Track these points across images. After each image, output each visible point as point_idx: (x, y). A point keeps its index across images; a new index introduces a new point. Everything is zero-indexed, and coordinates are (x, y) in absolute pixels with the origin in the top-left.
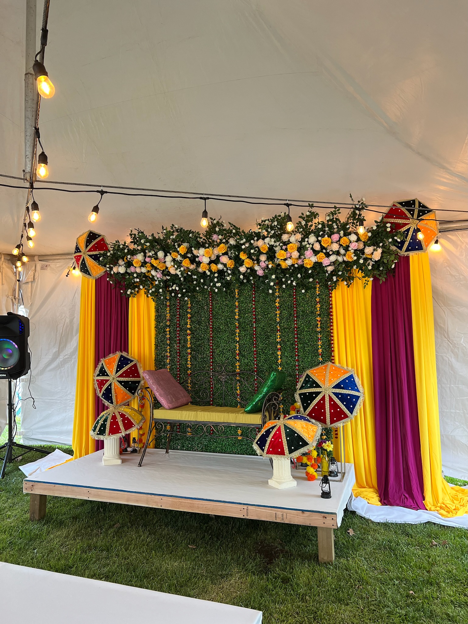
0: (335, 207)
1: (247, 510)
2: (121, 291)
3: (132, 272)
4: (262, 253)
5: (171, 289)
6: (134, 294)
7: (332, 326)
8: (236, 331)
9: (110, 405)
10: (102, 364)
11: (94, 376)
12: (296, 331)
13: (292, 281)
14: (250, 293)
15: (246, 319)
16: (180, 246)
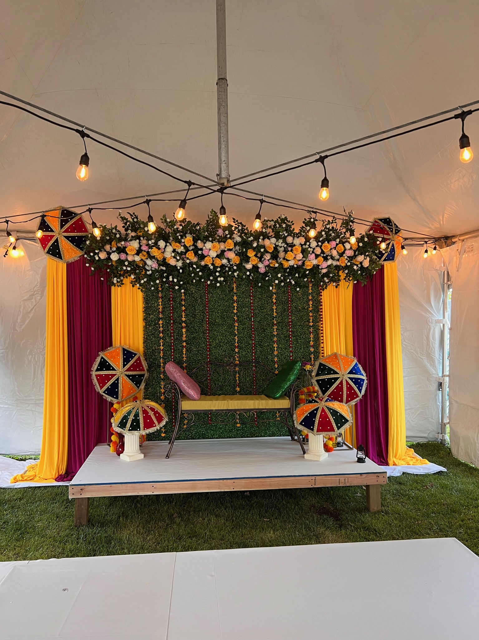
1: (315, 480)
2: (102, 279)
3: (123, 260)
4: (267, 252)
5: (164, 280)
6: (121, 284)
7: (322, 321)
8: (235, 324)
9: (115, 401)
10: (102, 358)
11: (92, 371)
12: (290, 325)
13: (290, 279)
14: (247, 288)
15: (244, 313)
16: (186, 237)
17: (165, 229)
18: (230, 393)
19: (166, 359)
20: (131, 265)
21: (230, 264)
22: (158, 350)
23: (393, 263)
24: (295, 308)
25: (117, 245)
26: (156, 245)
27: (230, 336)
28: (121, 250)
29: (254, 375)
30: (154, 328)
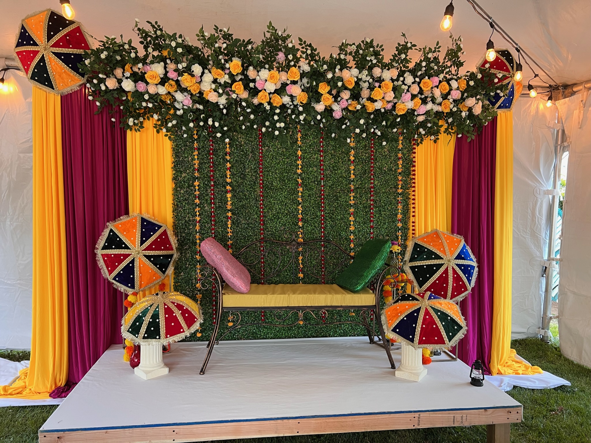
1: (419, 418)
2: (113, 120)
3: (142, 92)
4: (346, 88)
5: (202, 124)
6: (139, 127)
7: (414, 187)
8: (298, 189)
9: (130, 291)
10: (111, 231)
11: (97, 249)
12: (372, 191)
13: (374, 129)
14: (315, 140)
15: (310, 174)
16: (232, 61)
17: (202, 48)
18: (290, 281)
19: (203, 234)
20: (154, 100)
21: (293, 104)
22: (193, 221)
23: (509, 112)
24: (379, 169)
25: (132, 70)
26: (188, 70)
27: (292, 205)
28: (138, 77)
29: (323, 257)
30: (187, 191)
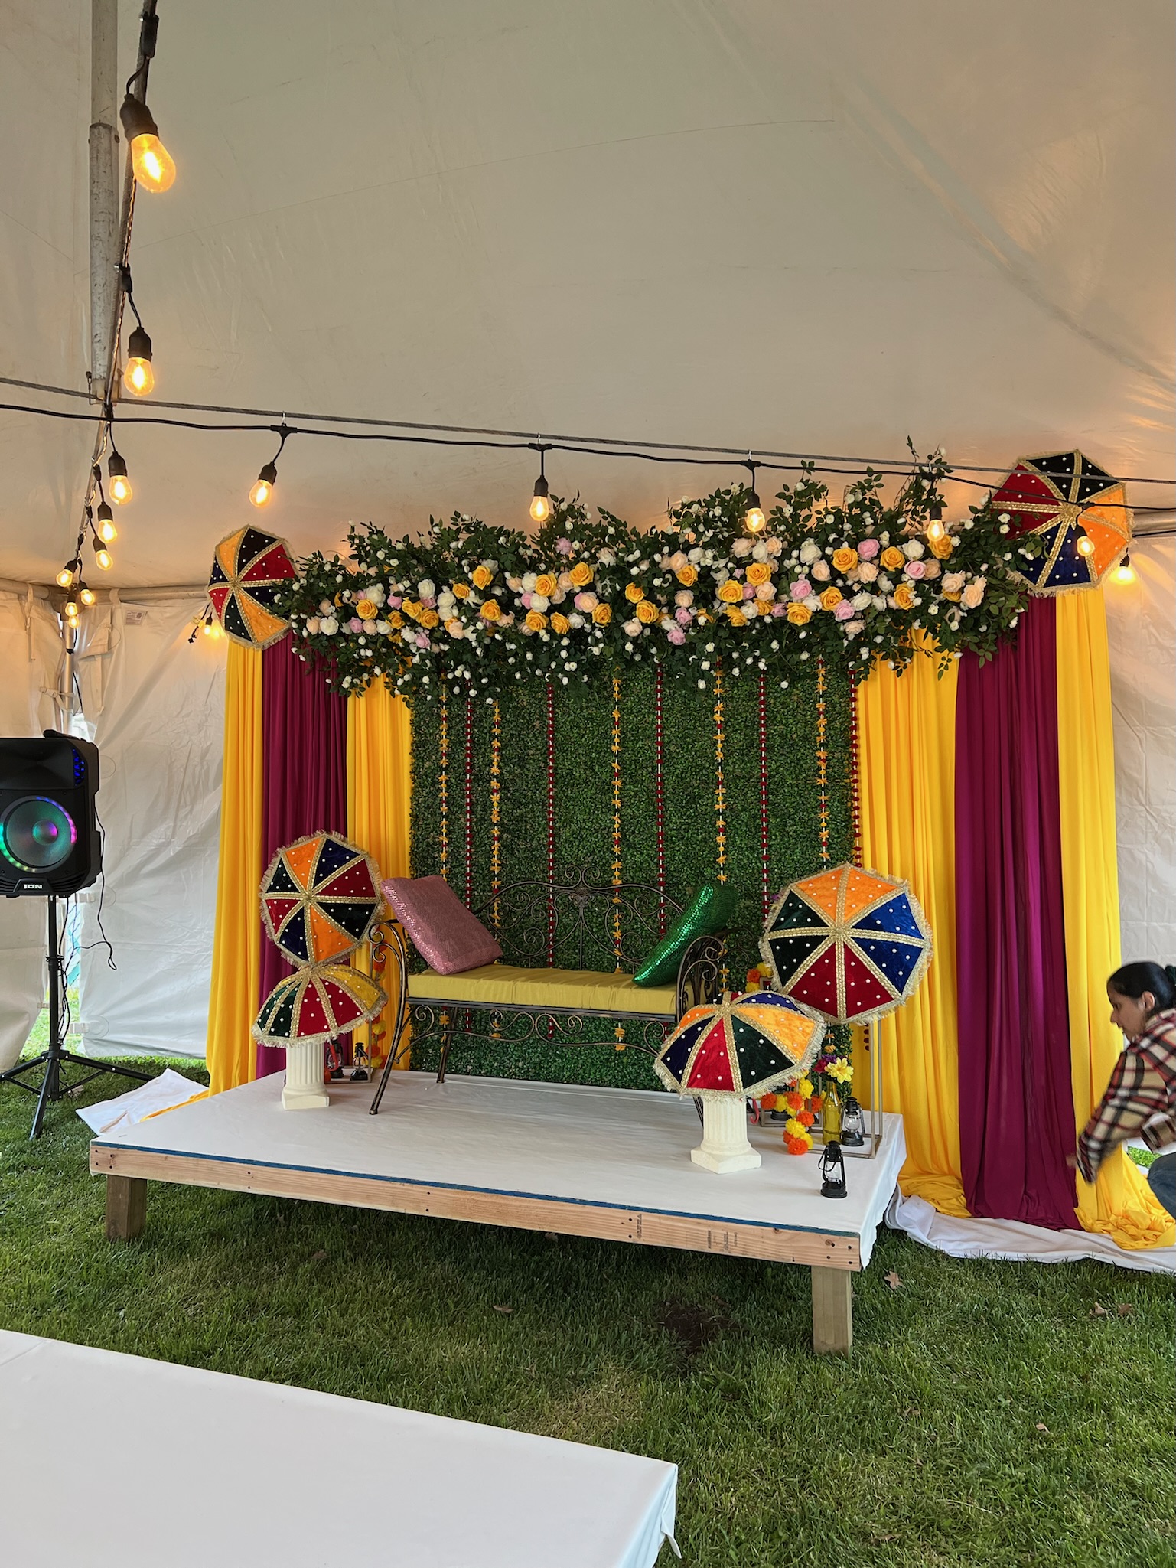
0: (870, 472)
1: (639, 1222)
2: (328, 681)
4: (682, 587)
5: (450, 676)
7: (857, 772)
8: (614, 782)
9: (301, 964)
10: (281, 861)
12: (764, 784)
13: (756, 658)
14: (649, 689)
15: (639, 752)
20: (372, 643)
21: (590, 625)
23: (1089, 591)
24: (781, 737)
27: (605, 813)
29: (662, 916)
30: (430, 792)
